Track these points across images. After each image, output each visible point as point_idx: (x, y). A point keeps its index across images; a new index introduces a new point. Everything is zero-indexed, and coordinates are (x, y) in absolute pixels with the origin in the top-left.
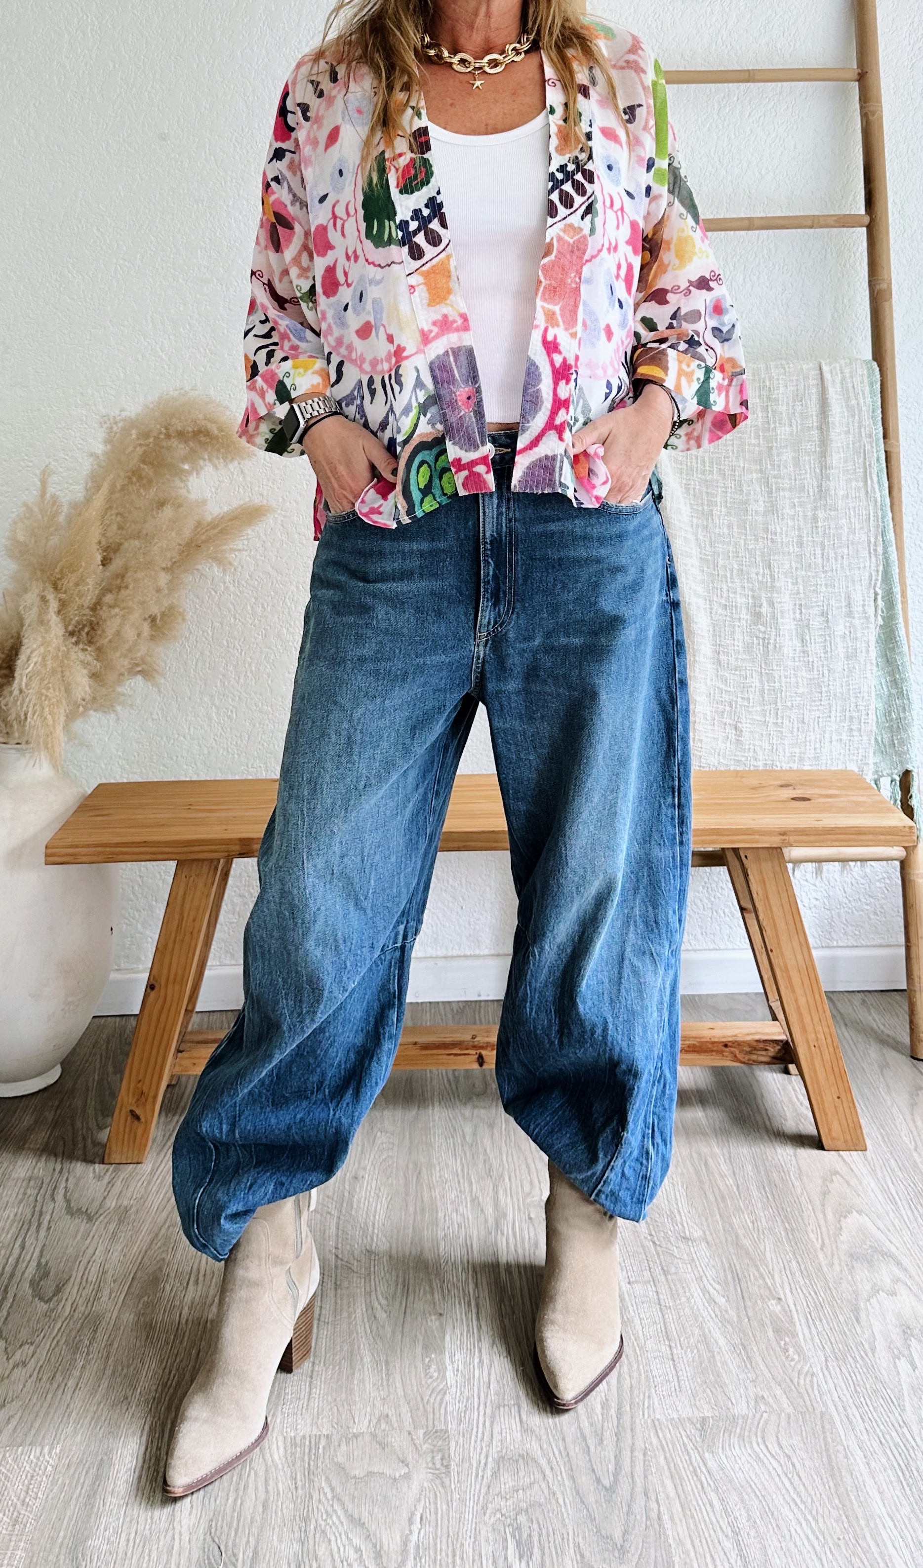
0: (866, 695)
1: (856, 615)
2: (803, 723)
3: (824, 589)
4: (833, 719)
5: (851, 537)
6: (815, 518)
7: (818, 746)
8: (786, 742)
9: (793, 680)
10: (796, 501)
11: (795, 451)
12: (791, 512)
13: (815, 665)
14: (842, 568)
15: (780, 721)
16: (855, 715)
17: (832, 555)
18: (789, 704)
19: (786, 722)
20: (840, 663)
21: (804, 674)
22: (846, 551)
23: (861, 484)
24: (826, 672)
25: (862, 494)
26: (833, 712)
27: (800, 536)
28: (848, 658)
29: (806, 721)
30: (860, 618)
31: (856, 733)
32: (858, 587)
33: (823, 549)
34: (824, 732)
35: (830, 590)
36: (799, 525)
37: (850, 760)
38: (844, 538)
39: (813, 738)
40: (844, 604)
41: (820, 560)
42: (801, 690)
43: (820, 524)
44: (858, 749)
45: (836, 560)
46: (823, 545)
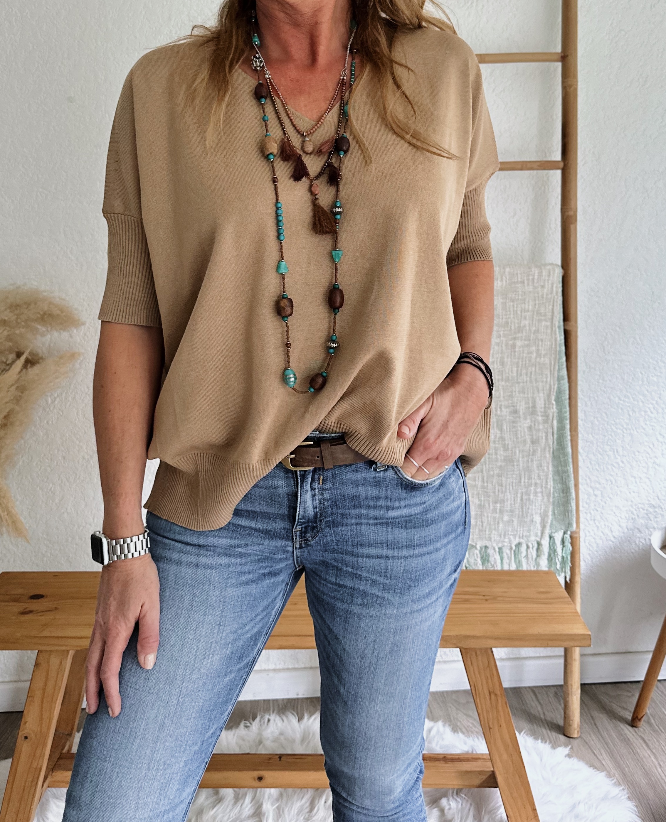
0: (545, 468)
1: (539, 414)
2: (502, 486)
3: (518, 395)
4: (523, 484)
5: (538, 360)
6: (514, 346)
7: (513, 502)
8: (491, 499)
9: (494, 457)
10: (502, 333)
11: (503, 299)
12: (498, 340)
13: (510, 447)
14: (531, 381)
15: (486, 484)
16: (538, 482)
17: (524, 371)
18: (492, 473)
19: (490, 486)
20: (528, 446)
21: (502, 453)
22: (534, 369)
23: (549, 324)
24: (517, 452)
25: (549, 331)
26: (523, 479)
27: (502, 358)
28: (533, 442)
29: (504, 485)
30: (542, 416)
31: (540, 495)
32: (541, 395)
33: (518, 367)
34: (517, 493)
35: (522, 395)
36: (502, 350)
37: (536, 513)
38: (533, 360)
39: (509, 497)
40: (531, 405)
41: (515, 374)
42: (499, 464)
43: (517, 350)
44: (541, 505)
45: (526, 374)
46: (518, 363)
